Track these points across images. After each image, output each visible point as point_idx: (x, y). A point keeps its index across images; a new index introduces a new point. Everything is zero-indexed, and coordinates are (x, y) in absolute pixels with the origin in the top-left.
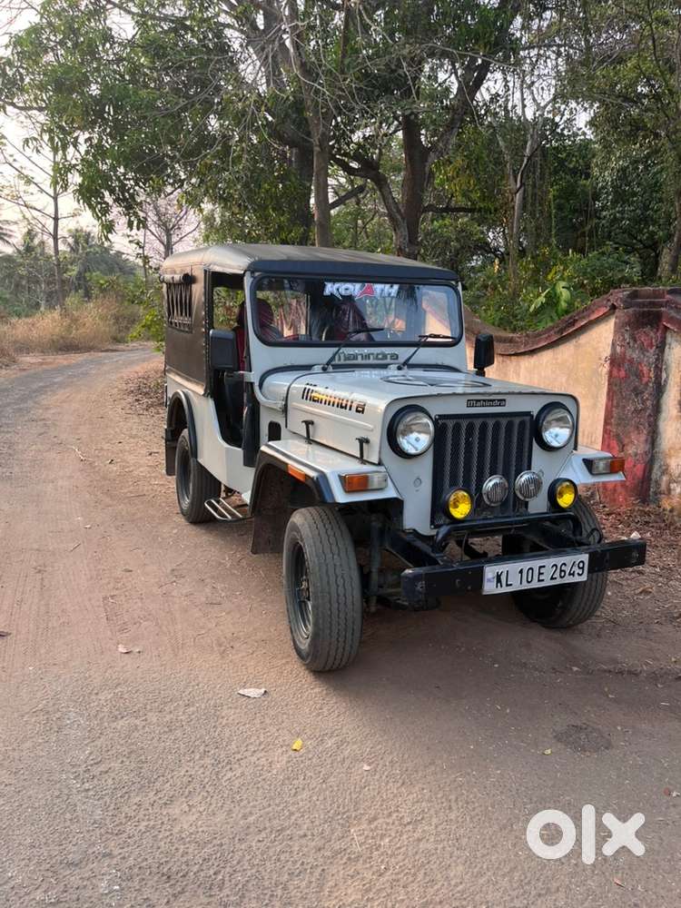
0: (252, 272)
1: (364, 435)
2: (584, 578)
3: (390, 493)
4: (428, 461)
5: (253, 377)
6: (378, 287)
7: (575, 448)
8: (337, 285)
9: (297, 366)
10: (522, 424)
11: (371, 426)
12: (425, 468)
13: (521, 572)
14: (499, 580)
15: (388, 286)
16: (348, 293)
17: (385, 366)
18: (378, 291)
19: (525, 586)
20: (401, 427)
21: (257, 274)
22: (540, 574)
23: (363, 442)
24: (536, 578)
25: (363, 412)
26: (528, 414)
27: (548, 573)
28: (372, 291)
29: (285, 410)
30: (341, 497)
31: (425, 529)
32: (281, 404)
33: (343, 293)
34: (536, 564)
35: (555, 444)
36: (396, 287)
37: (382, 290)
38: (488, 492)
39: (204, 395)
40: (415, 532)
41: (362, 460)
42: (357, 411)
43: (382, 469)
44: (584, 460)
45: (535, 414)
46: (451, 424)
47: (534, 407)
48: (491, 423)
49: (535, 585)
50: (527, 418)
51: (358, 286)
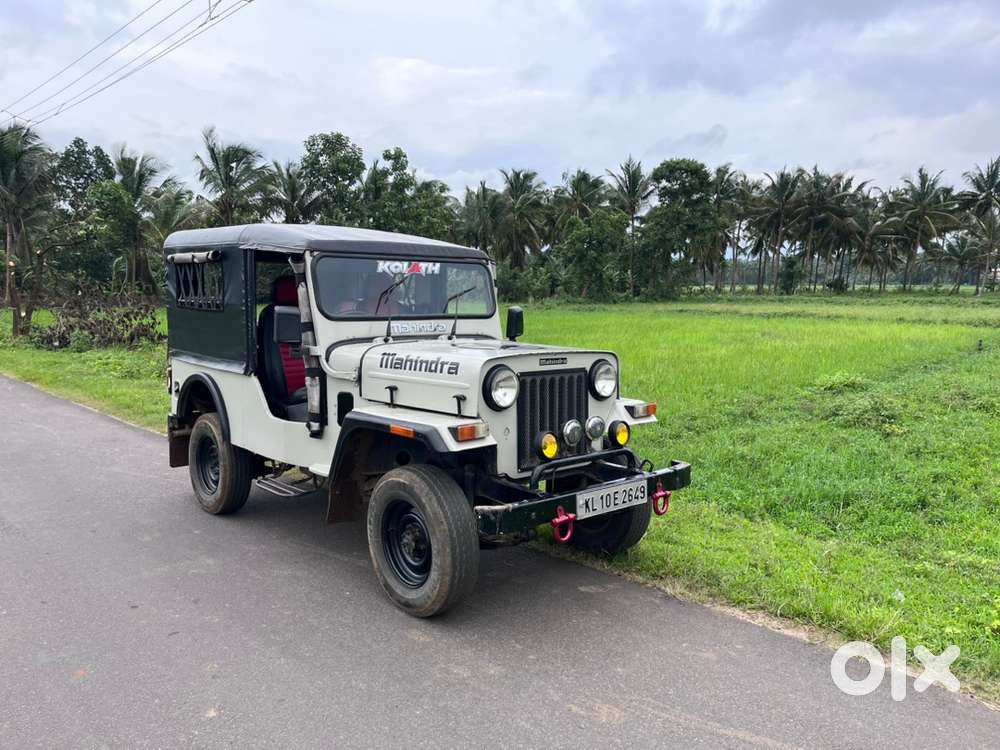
0: (312, 252)
1: (459, 393)
2: (645, 501)
3: (490, 441)
4: (513, 411)
5: (319, 350)
6: (423, 265)
7: (618, 398)
8: (388, 263)
9: (359, 339)
10: (579, 377)
11: (468, 385)
12: (511, 419)
13: (602, 498)
14: (587, 506)
15: (431, 264)
16: (398, 270)
17: (435, 337)
18: (423, 269)
19: (606, 510)
20: (494, 384)
21: (315, 253)
22: (615, 499)
23: (460, 399)
24: (612, 504)
25: (456, 373)
26: (583, 370)
27: (621, 497)
28: (418, 269)
29: (359, 380)
30: (454, 447)
31: (514, 473)
32: (355, 375)
33: (394, 270)
34: (611, 491)
35: (603, 394)
36: (438, 265)
37: (427, 269)
38: (568, 436)
39: (245, 374)
40: (507, 476)
41: (460, 415)
42: (449, 373)
43: (479, 421)
44: (626, 407)
45: (588, 369)
46: (529, 379)
47: (586, 363)
48: (557, 377)
49: (613, 508)
50: (583, 374)
51: (406, 264)
